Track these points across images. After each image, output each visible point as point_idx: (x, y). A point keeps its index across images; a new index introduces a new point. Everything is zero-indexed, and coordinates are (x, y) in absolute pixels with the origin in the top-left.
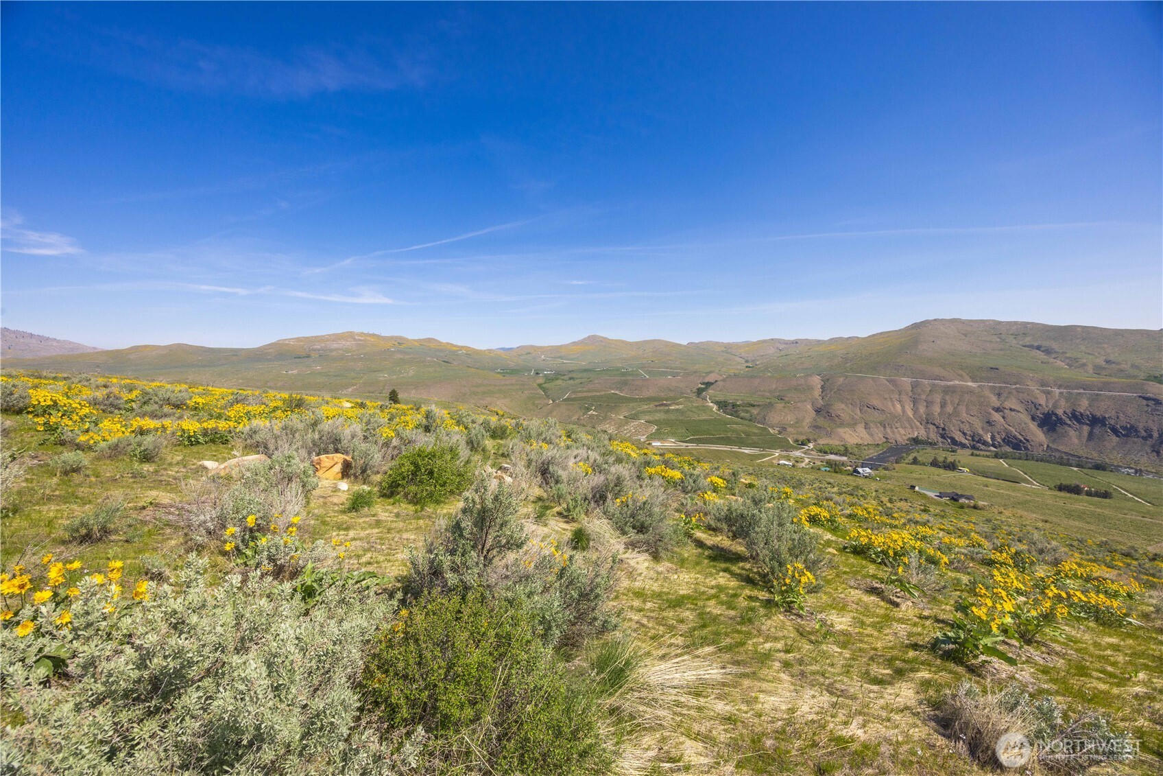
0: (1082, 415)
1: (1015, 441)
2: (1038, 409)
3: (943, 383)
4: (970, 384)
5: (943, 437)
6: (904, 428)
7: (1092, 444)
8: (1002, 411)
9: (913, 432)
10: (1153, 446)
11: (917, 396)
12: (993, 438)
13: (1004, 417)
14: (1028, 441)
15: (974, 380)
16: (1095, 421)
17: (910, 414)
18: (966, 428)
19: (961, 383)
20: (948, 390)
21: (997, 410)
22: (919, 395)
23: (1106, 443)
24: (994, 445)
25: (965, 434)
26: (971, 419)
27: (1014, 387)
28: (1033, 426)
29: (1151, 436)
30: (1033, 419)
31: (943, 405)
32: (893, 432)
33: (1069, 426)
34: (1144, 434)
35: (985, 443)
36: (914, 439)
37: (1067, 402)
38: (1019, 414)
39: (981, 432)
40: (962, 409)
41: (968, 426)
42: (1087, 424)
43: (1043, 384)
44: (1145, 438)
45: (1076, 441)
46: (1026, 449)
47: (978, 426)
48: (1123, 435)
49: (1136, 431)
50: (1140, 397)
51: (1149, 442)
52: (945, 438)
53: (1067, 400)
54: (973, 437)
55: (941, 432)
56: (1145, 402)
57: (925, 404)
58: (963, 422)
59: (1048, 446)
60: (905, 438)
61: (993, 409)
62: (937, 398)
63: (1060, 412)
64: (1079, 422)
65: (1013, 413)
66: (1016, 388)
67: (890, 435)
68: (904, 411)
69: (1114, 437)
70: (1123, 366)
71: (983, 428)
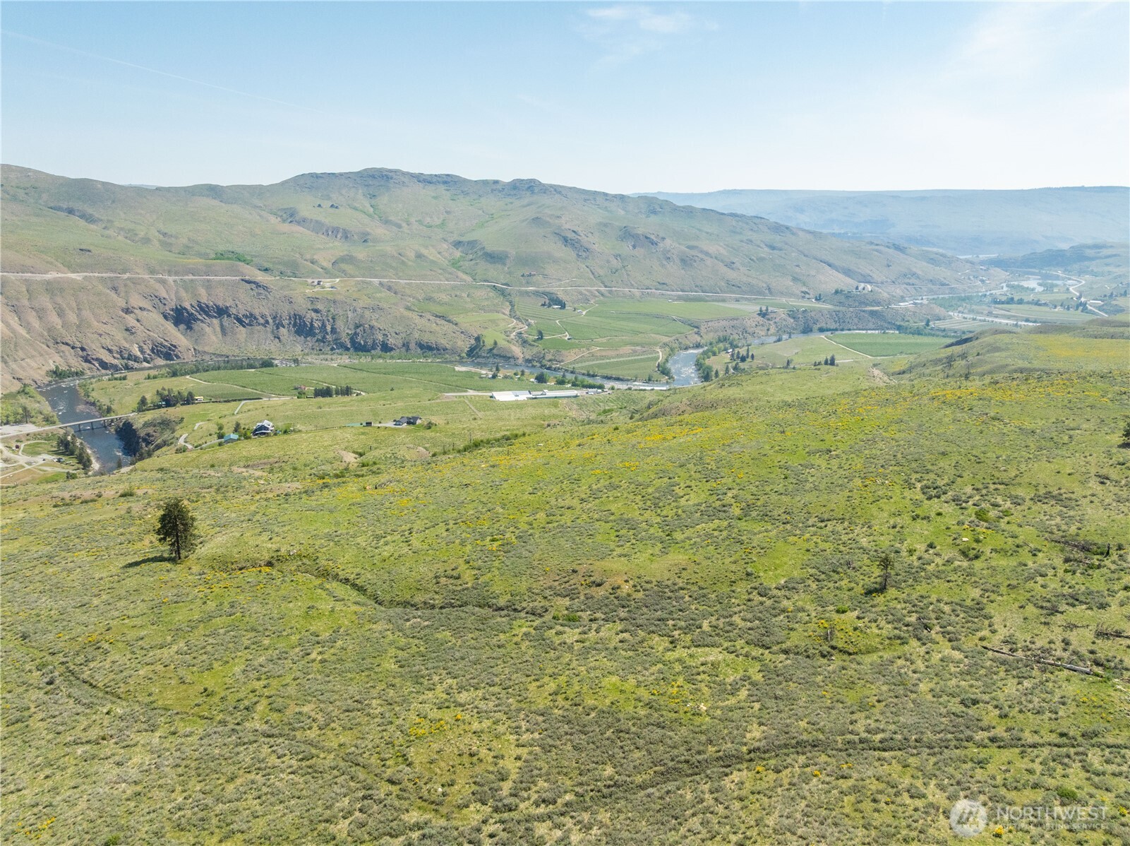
0: (207, 306)
1: (164, 350)
2: (165, 304)
3: (38, 277)
4: (73, 276)
5: (87, 361)
6: (32, 357)
7: (228, 338)
8: (132, 312)
9: (46, 360)
10: (273, 332)
11: (15, 303)
12: (142, 351)
13: (138, 321)
14: (175, 347)
15: (71, 268)
16: (221, 312)
17: (23, 332)
18: (108, 343)
19: (60, 275)
20: (52, 288)
21: (127, 311)
22: (18, 299)
23: (238, 336)
24: (146, 360)
25: (110, 351)
26: (107, 328)
27: (127, 275)
28: (169, 326)
29: (267, 322)
30: (166, 317)
31: (61, 314)
32: (22, 367)
33: (202, 321)
34: (261, 321)
35: (136, 359)
36: (55, 373)
37: (187, 292)
38: (151, 314)
39: (127, 346)
40: (86, 313)
41: (107, 337)
42: (215, 317)
43: (152, 272)
44: (264, 325)
45: (214, 338)
46: (178, 357)
47: (120, 338)
48: (247, 324)
49: (255, 318)
50: (242, 280)
51: (269, 328)
52: (90, 362)
53: (186, 290)
54: (120, 353)
55: (81, 353)
56: (248, 286)
57: (34, 313)
58: (101, 335)
59: (195, 349)
60: (43, 373)
61: (123, 310)
62: (45, 301)
63: (187, 305)
64: (208, 315)
65: (145, 313)
66: (128, 279)
67: (21, 374)
68: (13, 331)
69: (241, 328)
70: (185, 241)
71: (125, 339)
